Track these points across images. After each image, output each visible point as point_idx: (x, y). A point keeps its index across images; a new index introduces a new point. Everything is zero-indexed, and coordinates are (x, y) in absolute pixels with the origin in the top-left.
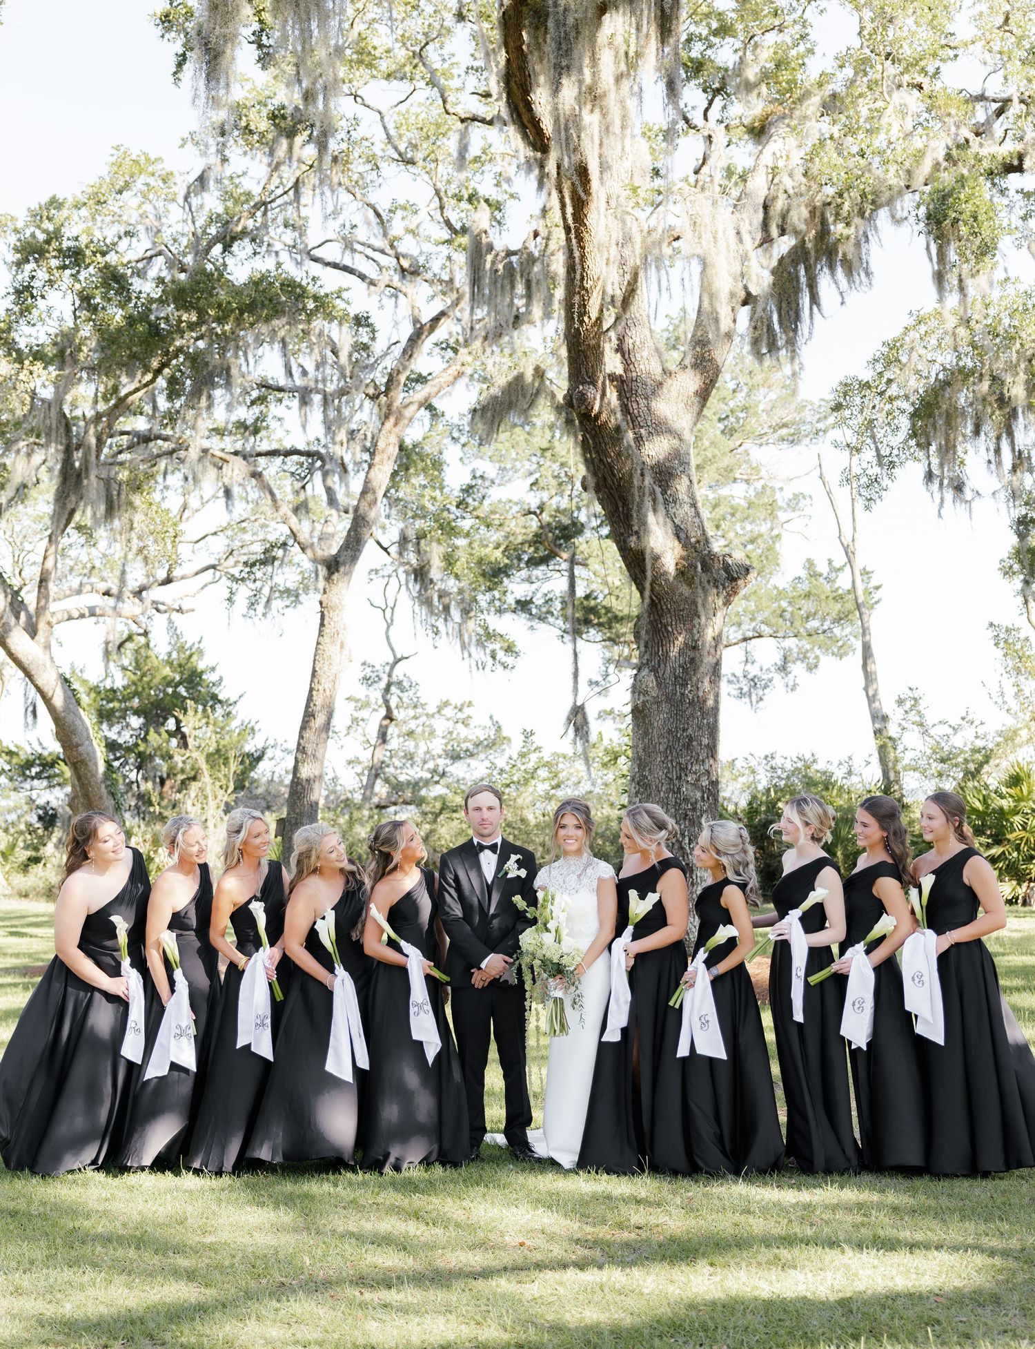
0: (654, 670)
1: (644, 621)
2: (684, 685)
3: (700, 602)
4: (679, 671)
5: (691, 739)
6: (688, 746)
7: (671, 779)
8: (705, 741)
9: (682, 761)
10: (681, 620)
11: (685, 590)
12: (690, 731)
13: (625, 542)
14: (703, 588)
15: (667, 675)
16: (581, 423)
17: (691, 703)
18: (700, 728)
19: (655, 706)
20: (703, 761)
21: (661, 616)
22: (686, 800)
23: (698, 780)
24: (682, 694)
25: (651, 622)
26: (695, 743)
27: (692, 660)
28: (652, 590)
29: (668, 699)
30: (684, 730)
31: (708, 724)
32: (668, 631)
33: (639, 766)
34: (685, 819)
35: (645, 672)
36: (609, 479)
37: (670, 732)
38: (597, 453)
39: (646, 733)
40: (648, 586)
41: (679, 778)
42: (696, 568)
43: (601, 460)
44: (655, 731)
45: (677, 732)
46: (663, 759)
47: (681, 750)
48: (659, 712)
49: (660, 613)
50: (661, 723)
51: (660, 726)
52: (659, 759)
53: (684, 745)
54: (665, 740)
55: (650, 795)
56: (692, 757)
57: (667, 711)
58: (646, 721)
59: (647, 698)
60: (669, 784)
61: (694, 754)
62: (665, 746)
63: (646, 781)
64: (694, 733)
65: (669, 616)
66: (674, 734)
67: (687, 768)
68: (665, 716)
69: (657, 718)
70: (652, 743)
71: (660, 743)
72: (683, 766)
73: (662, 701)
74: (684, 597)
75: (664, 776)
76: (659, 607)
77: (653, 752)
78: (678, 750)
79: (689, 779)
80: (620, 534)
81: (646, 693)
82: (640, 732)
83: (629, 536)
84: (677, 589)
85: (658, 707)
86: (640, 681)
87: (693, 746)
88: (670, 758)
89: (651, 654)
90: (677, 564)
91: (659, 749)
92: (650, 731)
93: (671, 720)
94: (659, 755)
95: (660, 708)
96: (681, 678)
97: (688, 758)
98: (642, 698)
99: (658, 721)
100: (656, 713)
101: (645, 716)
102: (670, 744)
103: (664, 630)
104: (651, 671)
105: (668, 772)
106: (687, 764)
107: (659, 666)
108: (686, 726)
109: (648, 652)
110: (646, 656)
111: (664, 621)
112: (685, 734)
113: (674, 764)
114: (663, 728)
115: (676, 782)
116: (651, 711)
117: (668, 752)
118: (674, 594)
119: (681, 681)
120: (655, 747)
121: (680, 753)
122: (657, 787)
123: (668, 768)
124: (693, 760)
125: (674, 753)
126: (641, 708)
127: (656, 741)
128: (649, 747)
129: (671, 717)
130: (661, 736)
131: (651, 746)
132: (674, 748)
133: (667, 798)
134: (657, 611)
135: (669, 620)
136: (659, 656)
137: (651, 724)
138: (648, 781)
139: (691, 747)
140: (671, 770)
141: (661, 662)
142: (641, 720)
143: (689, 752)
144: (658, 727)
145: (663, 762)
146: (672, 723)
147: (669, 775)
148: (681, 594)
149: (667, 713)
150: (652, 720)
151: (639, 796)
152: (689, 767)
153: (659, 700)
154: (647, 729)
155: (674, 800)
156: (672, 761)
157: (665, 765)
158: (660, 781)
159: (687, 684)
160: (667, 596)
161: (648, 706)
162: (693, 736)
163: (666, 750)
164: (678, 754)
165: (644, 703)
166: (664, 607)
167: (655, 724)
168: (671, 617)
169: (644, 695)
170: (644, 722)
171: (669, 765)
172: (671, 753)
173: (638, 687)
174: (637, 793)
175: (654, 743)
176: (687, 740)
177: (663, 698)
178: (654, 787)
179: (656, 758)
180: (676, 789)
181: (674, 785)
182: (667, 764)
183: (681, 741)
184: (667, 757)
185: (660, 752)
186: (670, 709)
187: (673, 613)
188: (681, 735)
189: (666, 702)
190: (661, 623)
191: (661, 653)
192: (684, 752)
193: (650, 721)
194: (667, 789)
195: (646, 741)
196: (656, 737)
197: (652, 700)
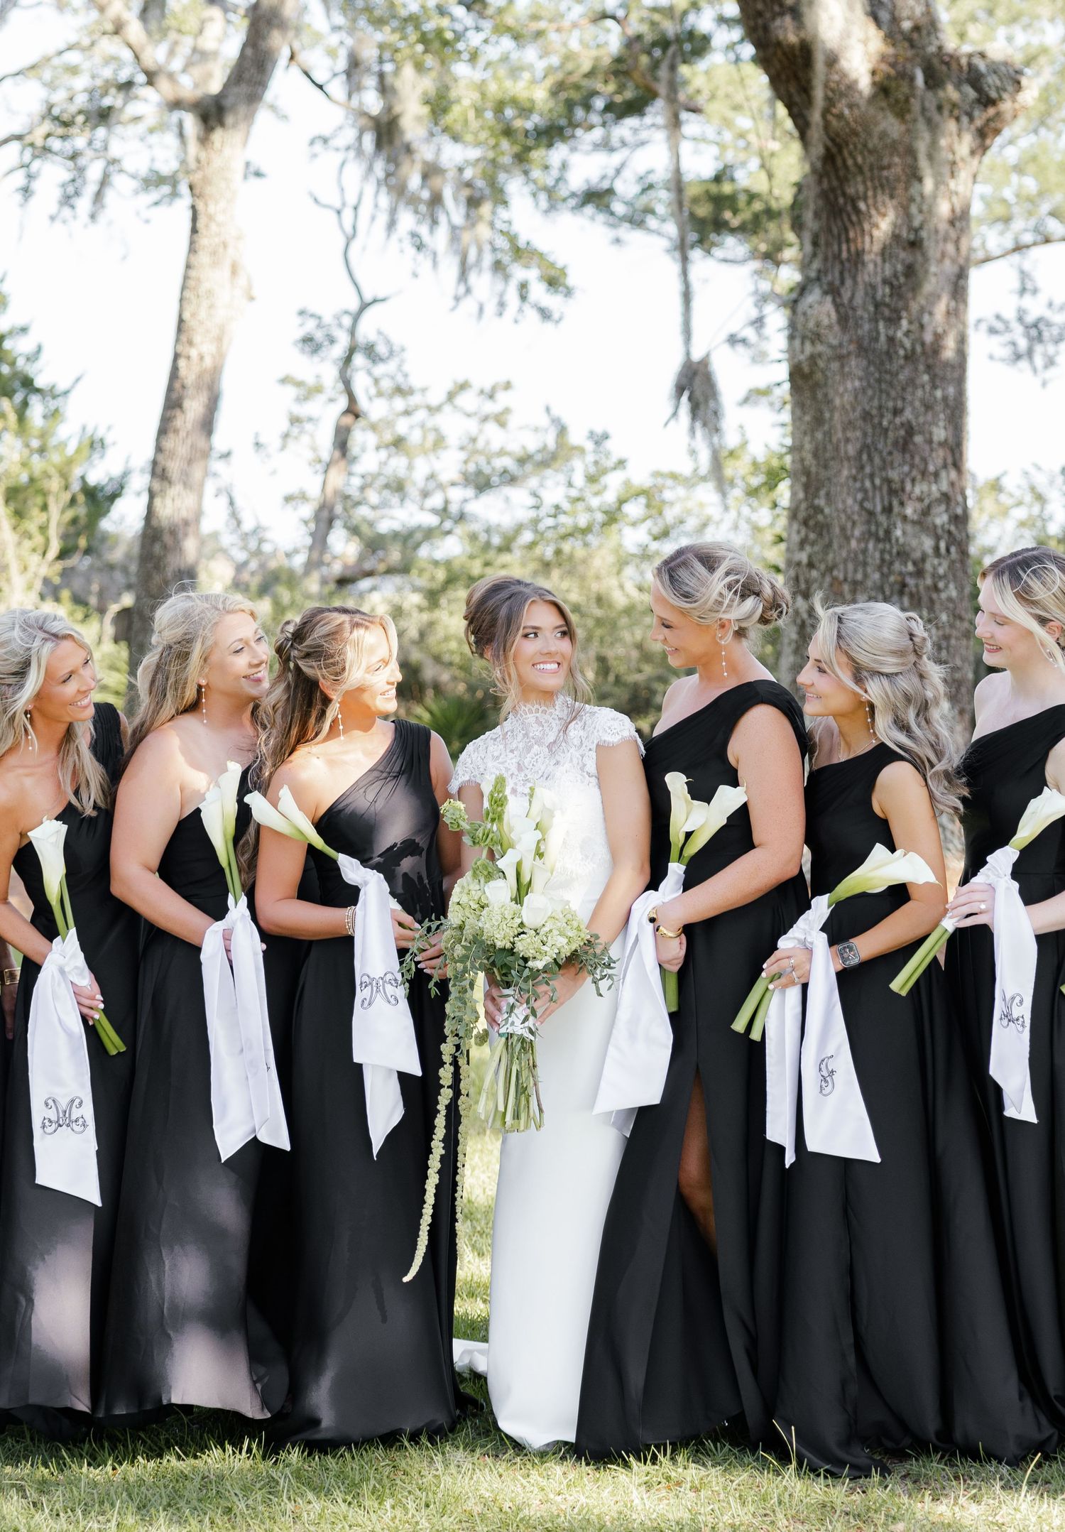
0: (833, 291)
1: (812, 194)
2: (894, 321)
3: (922, 147)
4: (883, 292)
5: (910, 431)
6: (905, 445)
7: (871, 514)
8: (940, 433)
9: (894, 475)
11: (891, 125)
12: (908, 414)
13: (766, 29)
14: (929, 122)
15: (858, 300)
17: (910, 357)
18: (928, 407)
19: (835, 366)
20: (936, 475)
21: (843, 181)
22: (903, 555)
23: (926, 512)
24: (891, 340)
25: (824, 195)
26: (918, 439)
27: (910, 271)
28: (827, 126)
29: (863, 350)
30: (897, 412)
31: (945, 399)
32: (857, 211)
33: (806, 487)
35: (814, 296)
37: (866, 416)
39: (819, 421)
40: (816, 117)
41: (888, 510)
42: (912, 79)
44: (836, 416)
45: (882, 416)
46: (854, 471)
47: (890, 453)
48: (845, 376)
49: (842, 173)
50: (848, 398)
51: (848, 407)
52: (845, 473)
53: (895, 443)
54: (858, 434)
55: (829, 545)
56: (912, 466)
57: (860, 373)
58: (820, 395)
59: (820, 348)
60: (868, 522)
61: (917, 460)
62: (858, 446)
63: (820, 517)
64: (917, 418)
65: (859, 179)
66: (876, 421)
67: (903, 490)
68: (857, 383)
69: (841, 389)
70: (830, 441)
71: (847, 440)
72: (895, 486)
73: (849, 354)
74: (889, 141)
75: (856, 508)
76: (839, 162)
77: (833, 458)
78: (885, 454)
79: (909, 511)
80: (759, 14)
81: (816, 337)
82: (807, 418)
83: (773, 19)
84: (876, 124)
85: (842, 366)
86: (805, 314)
87: (915, 444)
88: (868, 470)
89: (826, 259)
90: (874, 73)
91: (846, 452)
92: (827, 415)
93: (870, 392)
94: (846, 464)
95: (847, 369)
96: (888, 306)
97: (906, 468)
98: (808, 348)
99: (842, 396)
100: (838, 378)
101: (817, 385)
102: (869, 441)
103: (849, 208)
104: (825, 293)
105: (865, 499)
106: (903, 482)
107: (842, 282)
108: (900, 404)
109: (820, 256)
110: (816, 265)
111: (851, 191)
112: (898, 421)
113: (878, 481)
114: (854, 410)
115: (882, 519)
116: (829, 374)
117: (865, 457)
118: (869, 134)
119: (887, 312)
120: (837, 449)
121: (889, 458)
122: (843, 529)
123: (865, 491)
124: (914, 473)
125: (877, 460)
126: (806, 369)
127: (840, 435)
128: (825, 448)
129: (869, 385)
130: (849, 425)
131: (829, 447)
132: (876, 449)
133: (865, 551)
134: (836, 170)
135: (861, 188)
136: (842, 263)
137: (829, 402)
138: (825, 517)
139: (911, 447)
140: (870, 494)
141: (847, 275)
142: (807, 394)
143: (908, 456)
144: (843, 407)
145: (855, 479)
146: (871, 399)
147: (868, 505)
148: (883, 135)
149: (861, 379)
150: (831, 393)
151: (808, 549)
152: (908, 487)
153: (845, 351)
154: (821, 412)
155: (877, 555)
156: (872, 476)
157: (858, 485)
158: (849, 518)
159: (900, 318)
160: (855, 139)
161: (821, 364)
162: (914, 424)
163: (860, 453)
164: (884, 461)
165: (813, 359)
166: (850, 162)
167: (837, 402)
168: (864, 182)
169: (813, 343)
170: (814, 398)
171: (868, 484)
172: (871, 459)
173: (799, 327)
174: (802, 544)
175: (834, 440)
176: (902, 432)
177: (852, 347)
178: (837, 530)
179: (840, 471)
180: (881, 533)
181: (878, 524)
182: (863, 482)
183: (891, 434)
184: (862, 468)
185: (848, 459)
186: (866, 369)
187: (868, 174)
188: (890, 423)
189: (858, 356)
190: (844, 194)
191: (844, 255)
192: (897, 457)
193: (826, 395)
194: (863, 534)
195: (819, 435)
196: (839, 427)
197: (829, 352)
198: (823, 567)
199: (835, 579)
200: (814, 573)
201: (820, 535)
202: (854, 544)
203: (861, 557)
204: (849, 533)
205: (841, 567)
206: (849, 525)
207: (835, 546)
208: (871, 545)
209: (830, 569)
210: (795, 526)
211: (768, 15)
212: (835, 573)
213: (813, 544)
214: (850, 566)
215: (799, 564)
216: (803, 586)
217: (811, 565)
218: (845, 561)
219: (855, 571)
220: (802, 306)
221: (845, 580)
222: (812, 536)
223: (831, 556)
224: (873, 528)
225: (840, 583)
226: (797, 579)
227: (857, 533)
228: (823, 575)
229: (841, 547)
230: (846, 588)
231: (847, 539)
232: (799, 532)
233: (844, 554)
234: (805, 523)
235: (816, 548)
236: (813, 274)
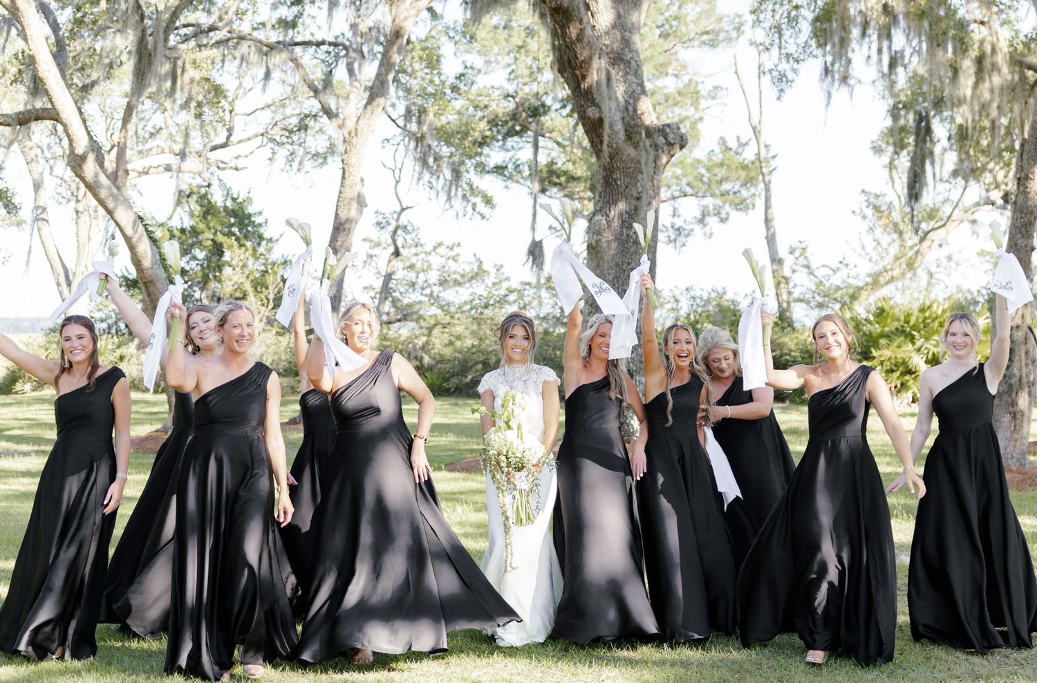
0: (606, 215)
1: (599, 179)
2: (629, 228)
3: (643, 161)
4: (625, 216)
10: (627, 175)
11: (632, 152)
13: (584, 112)
14: (646, 151)
15: (616, 219)
16: (552, 15)
17: (635, 242)
19: (605, 244)
21: (612, 172)
24: (628, 235)
25: (604, 178)
27: (636, 209)
29: (617, 239)
30: (629, 263)
32: (617, 185)
35: (598, 217)
36: (573, 62)
37: (617, 265)
38: (564, 40)
39: (598, 266)
42: (641, 134)
43: (567, 46)
44: (605, 264)
45: (623, 265)
48: (609, 248)
49: (612, 170)
50: (610, 257)
54: (613, 271)
57: (616, 248)
58: (598, 256)
59: (600, 237)
62: (613, 276)
65: (618, 172)
66: (620, 266)
68: (614, 252)
69: (607, 253)
71: (609, 274)
73: (611, 240)
74: (631, 158)
76: (611, 165)
80: (582, 106)
81: (598, 233)
82: (594, 265)
83: (588, 107)
84: (626, 151)
86: (594, 224)
89: (603, 202)
93: (619, 255)
95: (610, 246)
96: (627, 222)
98: (595, 237)
99: (607, 256)
100: (606, 249)
101: (598, 252)
102: (617, 274)
103: (614, 183)
104: (603, 215)
107: (610, 212)
109: (602, 200)
110: (599, 205)
111: (615, 176)
113: (620, 291)
114: (612, 262)
116: (603, 247)
118: (623, 154)
120: (605, 277)
126: (594, 246)
134: (609, 168)
135: (618, 175)
136: (610, 205)
137: (602, 258)
141: (612, 209)
142: (594, 256)
144: (608, 261)
146: (619, 258)
148: (628, 155)
149: (615, 250)
150: (603, 255)
154: (599, 262)
156: (618, 288)
159: (631, 227)
160: (617, 156)
161: (600, 243)
165: (597, 242)
166: (615, 165)
167: (606, 258)
168: (620, 174)
169: (597, 235)
170: (596, 257)
172: (618, 281)
173: (592, 228)
177: (613, 238)
183: (626, 272)
184: (614, 285)
186: (618, 247)
187: (622, 170)
188: (626, 267)
189: (614, 241)
190: (612, 178)
191: (611, 202)
193: (601, 256)
195: (598, 271)
196: (606, 268)
197: (603, 239)
220: (593, 221)
236: (598, 208)
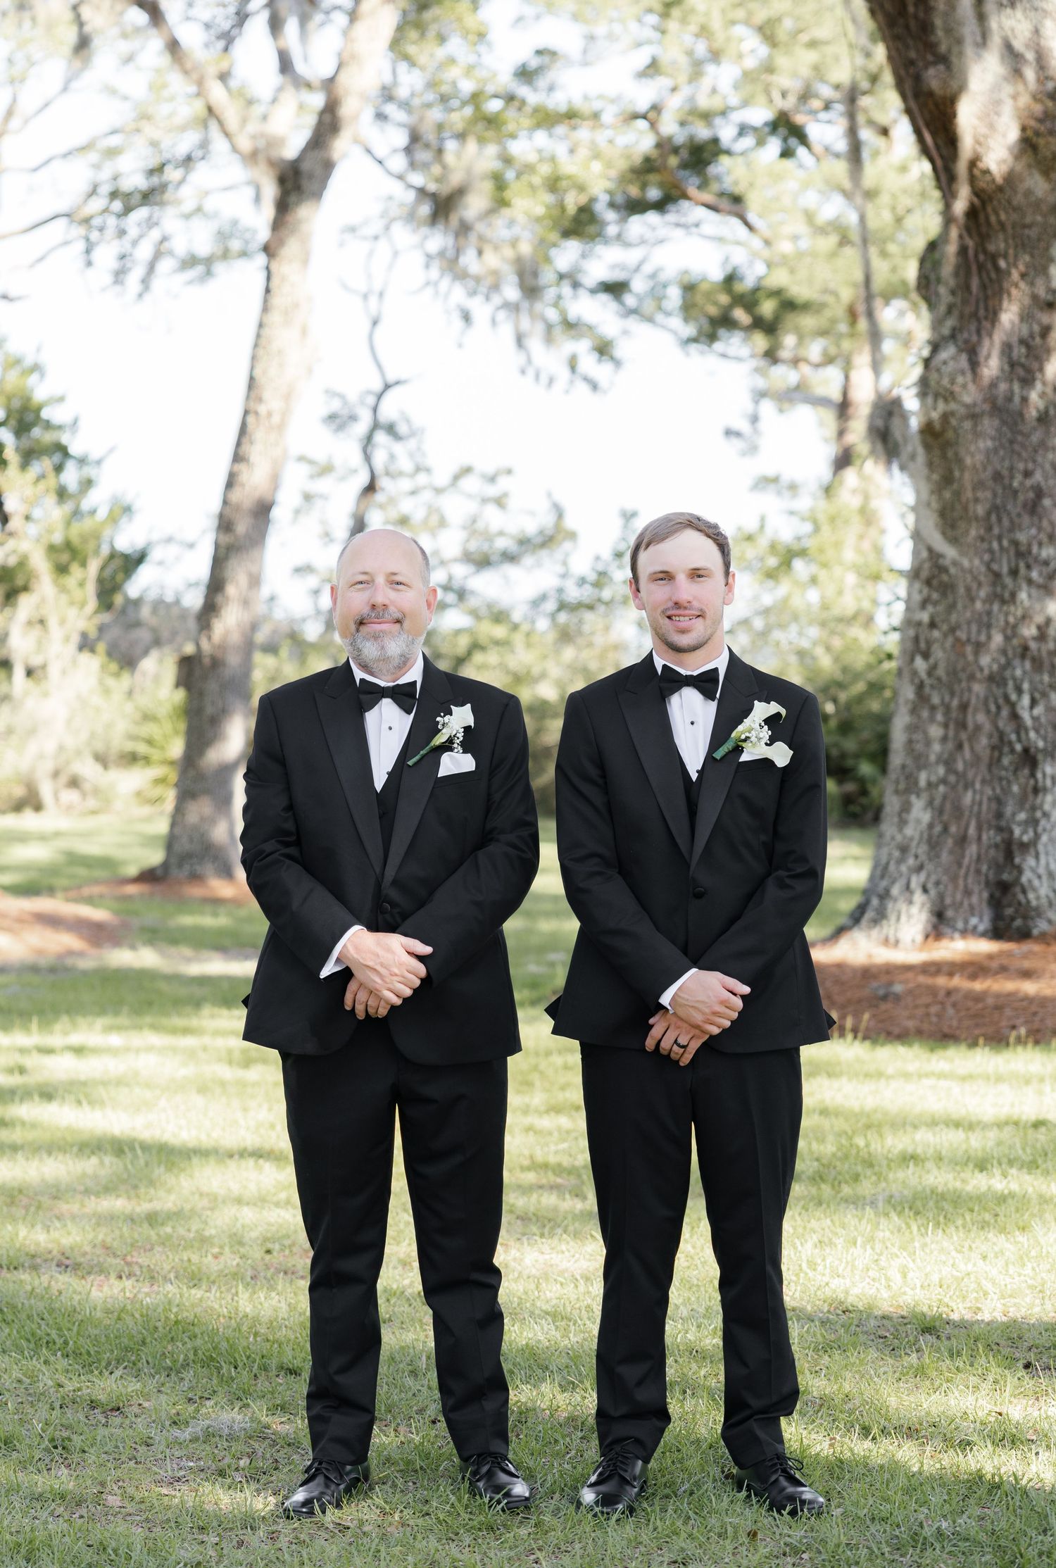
0: (969, 349)
1: (952, 249)
2: (1028, 382)
4: (1019, 352)
5: (1039, 493)
6: (1034, 508)
7: (997, 575)
9: (1022, 537)
10: (1023, 244)
12: (1038, 477)
13: (917, 79)
19: (967, 425)
21: (986, 238)
25: (964, 252)
26: (1047, 502)
27: (1046, 332)
30: (1027, 474)
32: (997, 268)
34: (1023, 657)
35: (947, 353)
37: (997, 477)
39: (947, 480)
40: (962, 167)
41: (1014, 573)
44: (967, 476)
45: (1012, 477)
46: (982, 532)
47: (1019, 515)
48: (977, 435)
49: (984, 229)
50: (979, 458)
51: (978, 466)
52: (973, 533)
53: (1025, 505)
54: (988, 494)
55: (952, 606)
56: (1040, 529)
57: (993, 433)
58: (950, 454)
59: (953, 406)
60: (994, 584)
61: (1045, 523)
62: (988, 506)
63: (945, 578)
64: (1046, 481)
65: (1001, 236)
66: (1006, 481)
67: (1030, 552)
68: (989, 443)
69: (973, 448)
70: (959, 500)
71: (977, 500)
72: (1023, 549)
73: (983, 413)
74: (1033, 199)
75: (983, 569)
76: (982, 217)
77: (961, 518)
78: (1014, 515)
79: (1034, 574)
80: (912, 63)
81: (949, 396)
82: (935, 477)
83: (926, 68)
84: (1022, 181)
85: (975, 425)
86: (938, 370)
87: (1044, 508)
88: (996, 531)
89: (961, 317)
90: (1024, 129)
91: (975, 511)
92: (957, 474)
93: (1002, 453)
94: (974, 524)
95: (979, 428)
96: (1023, 366)
97: (1033, 531)
98: (941, 406)
99: (973, 456)
100: (970, 437)
101: (948, 444)
102: (998, 501)
103: (989, 266)
104: (960, 350)
105: (992, 560)
106: (1030, 545)
107: (979, 342)
108: (1030, 466)
109: (956, 313)
110: (950, 323)
111: (991, 248)
112: (1029, 483)
113: (1005, 543)
114: (985, 469)
115: (1008, 581)
116: (960, 431)
117: (994, 518)
118: (1015, 191)
119: (1021, 372)
120: (966, 509)
121: (1016, 520)
122: (968, 589)
123: (991, 551)
124: (1043, 536)
125: (1006, 522)
126: (937, 426)
127: (969, 494)
128: (953, 509)
129: (1002, 446)
130: (979, 485)
131: (958, 507)
132: (1005, 510)
133: (989, 613)
134: (978, 225)
135: (1002, 245)
136: (979, 321)
137: (959, 461)
138: (950, 576)
139: (1040, 510)
140: (997, 554)
141: (984, 333)
142: (937, 452)
143: (1035, 519)
144: (974, 467)
145: (982, 539)
146: (1003, 459)
147: (995, 567)
148: (1029, 193)
149: (993, 439)
150: (962, 452)
151: (930, 609)
152: (1035, 549)
153: (977, 410)
154: (951, 471)
155: (1002, 618)
156: (1000, 538)
157: (985, 546)
158: (975, 578)
159: (1034, 380)
160: (1000, 195)
161: (954, 422)
162: (1044, 487)
163: (989, 514)
164: (1012, 522)
165: (945, 417)
166: (993, 219)
167: (968, 461)
168: (1006, 241)
169: (946, 400)
170: (944, 456)
171: (995, 545)
172: (1000, 520)
173: (933, 383)
174: (924, 604)
175: (964, 499)
176: (1031, 495)
177: (986, 407)
178: (962, 590)
179: (967, 531)
180: (1007, 595)
181: (1004, 587)
182: (990, 543)
183: (1021, 497)
184: (989, 529)
185: (976, 519)
186: (998, 430)
187: (1010, 231)
188: (1021, 484)
189: (991, 415)
190: (985, 252)
191: (982, 312)
192: (1026, 520)
193: (956, 454)
194: (988, 596)
195: (947, 495)
196: (968, 486)
197: (962, 411)
198: (945, 627)
199: (957, 640)
200: (936, 634)
201: (944, 595)
202: (978, 605)
203: (985, 619)
204: (974, 593)
205: (965, 627)
206: (974, 586)
207: (960, 606)
208: (996, 607)
209: (953, 630)
210: (917, 585)
211: (921, 64)
212: (958, 633)
213: (935, 604)
214: (974, 628)
215: (919, 624)
216: (923, 645)
217: (933, 625)
218: (969, 623)
219: (979, 632)
220: (934, 363)
221: (969, 640)
222: (935, 596)
223: (954, 618)
224: (999, 589)
225: (963, 644)
226: (916, 639)
227: (982, 594)
228: (945, 635)
229: (965, 607)
230: (969, 649)
231: (972, 599)
232: (921, 592)
233: (968, 614)
234: (928, 582)
235: (940, 608)
236: (946, 331)
